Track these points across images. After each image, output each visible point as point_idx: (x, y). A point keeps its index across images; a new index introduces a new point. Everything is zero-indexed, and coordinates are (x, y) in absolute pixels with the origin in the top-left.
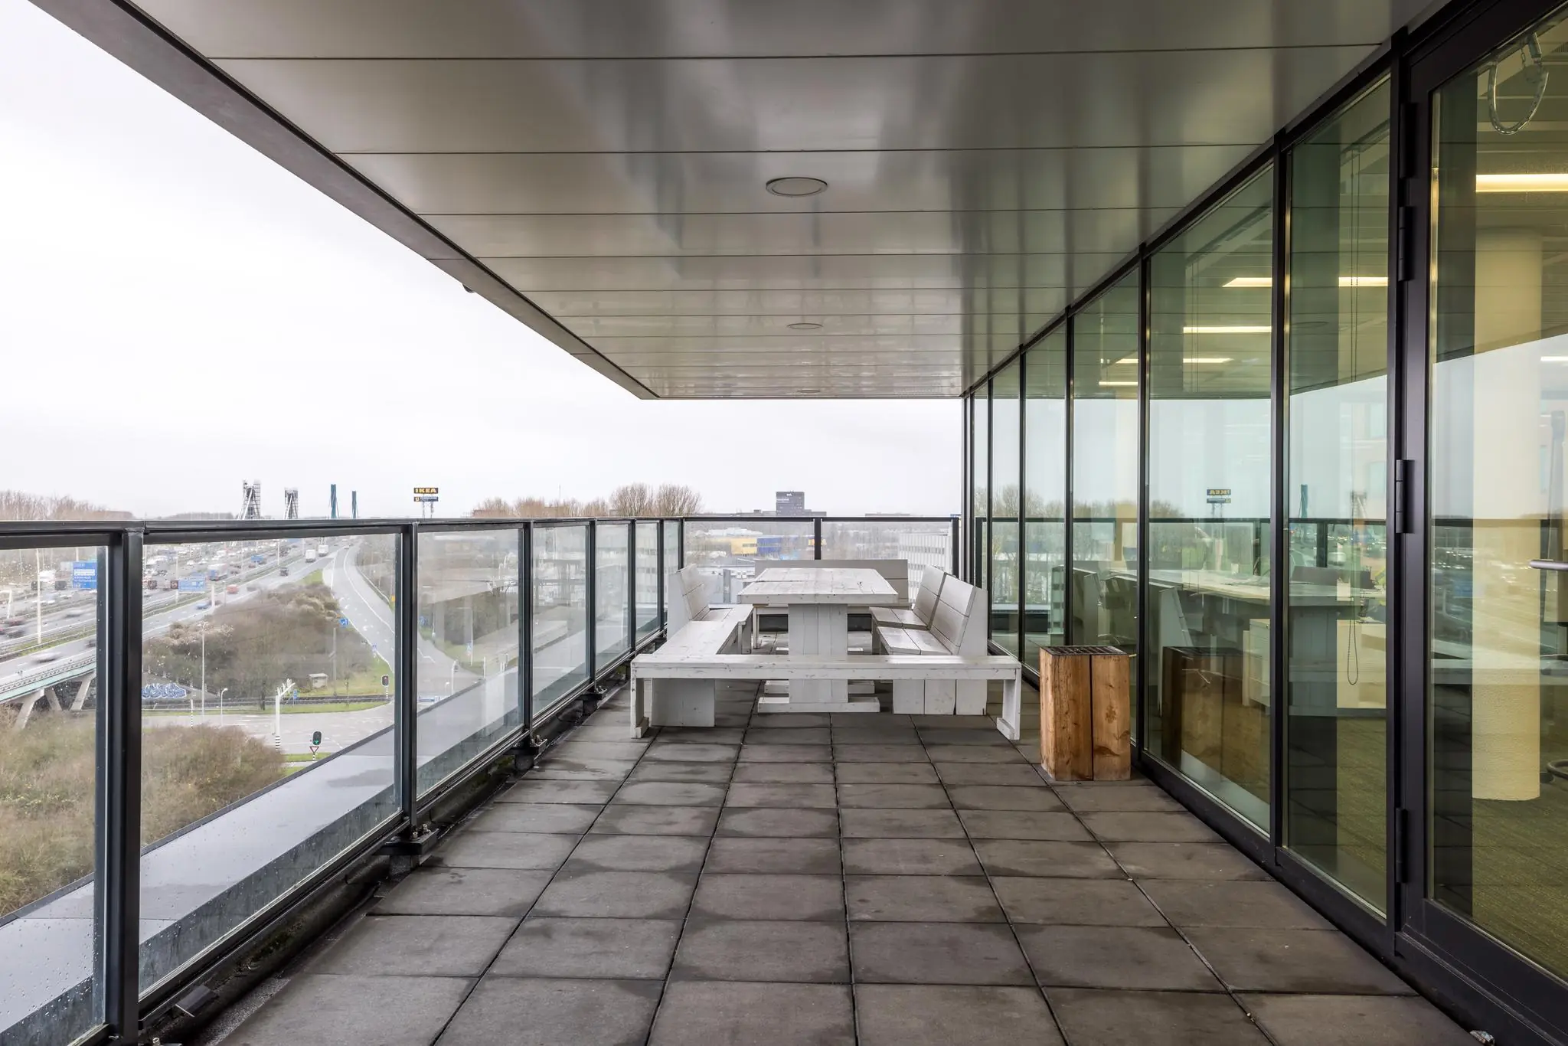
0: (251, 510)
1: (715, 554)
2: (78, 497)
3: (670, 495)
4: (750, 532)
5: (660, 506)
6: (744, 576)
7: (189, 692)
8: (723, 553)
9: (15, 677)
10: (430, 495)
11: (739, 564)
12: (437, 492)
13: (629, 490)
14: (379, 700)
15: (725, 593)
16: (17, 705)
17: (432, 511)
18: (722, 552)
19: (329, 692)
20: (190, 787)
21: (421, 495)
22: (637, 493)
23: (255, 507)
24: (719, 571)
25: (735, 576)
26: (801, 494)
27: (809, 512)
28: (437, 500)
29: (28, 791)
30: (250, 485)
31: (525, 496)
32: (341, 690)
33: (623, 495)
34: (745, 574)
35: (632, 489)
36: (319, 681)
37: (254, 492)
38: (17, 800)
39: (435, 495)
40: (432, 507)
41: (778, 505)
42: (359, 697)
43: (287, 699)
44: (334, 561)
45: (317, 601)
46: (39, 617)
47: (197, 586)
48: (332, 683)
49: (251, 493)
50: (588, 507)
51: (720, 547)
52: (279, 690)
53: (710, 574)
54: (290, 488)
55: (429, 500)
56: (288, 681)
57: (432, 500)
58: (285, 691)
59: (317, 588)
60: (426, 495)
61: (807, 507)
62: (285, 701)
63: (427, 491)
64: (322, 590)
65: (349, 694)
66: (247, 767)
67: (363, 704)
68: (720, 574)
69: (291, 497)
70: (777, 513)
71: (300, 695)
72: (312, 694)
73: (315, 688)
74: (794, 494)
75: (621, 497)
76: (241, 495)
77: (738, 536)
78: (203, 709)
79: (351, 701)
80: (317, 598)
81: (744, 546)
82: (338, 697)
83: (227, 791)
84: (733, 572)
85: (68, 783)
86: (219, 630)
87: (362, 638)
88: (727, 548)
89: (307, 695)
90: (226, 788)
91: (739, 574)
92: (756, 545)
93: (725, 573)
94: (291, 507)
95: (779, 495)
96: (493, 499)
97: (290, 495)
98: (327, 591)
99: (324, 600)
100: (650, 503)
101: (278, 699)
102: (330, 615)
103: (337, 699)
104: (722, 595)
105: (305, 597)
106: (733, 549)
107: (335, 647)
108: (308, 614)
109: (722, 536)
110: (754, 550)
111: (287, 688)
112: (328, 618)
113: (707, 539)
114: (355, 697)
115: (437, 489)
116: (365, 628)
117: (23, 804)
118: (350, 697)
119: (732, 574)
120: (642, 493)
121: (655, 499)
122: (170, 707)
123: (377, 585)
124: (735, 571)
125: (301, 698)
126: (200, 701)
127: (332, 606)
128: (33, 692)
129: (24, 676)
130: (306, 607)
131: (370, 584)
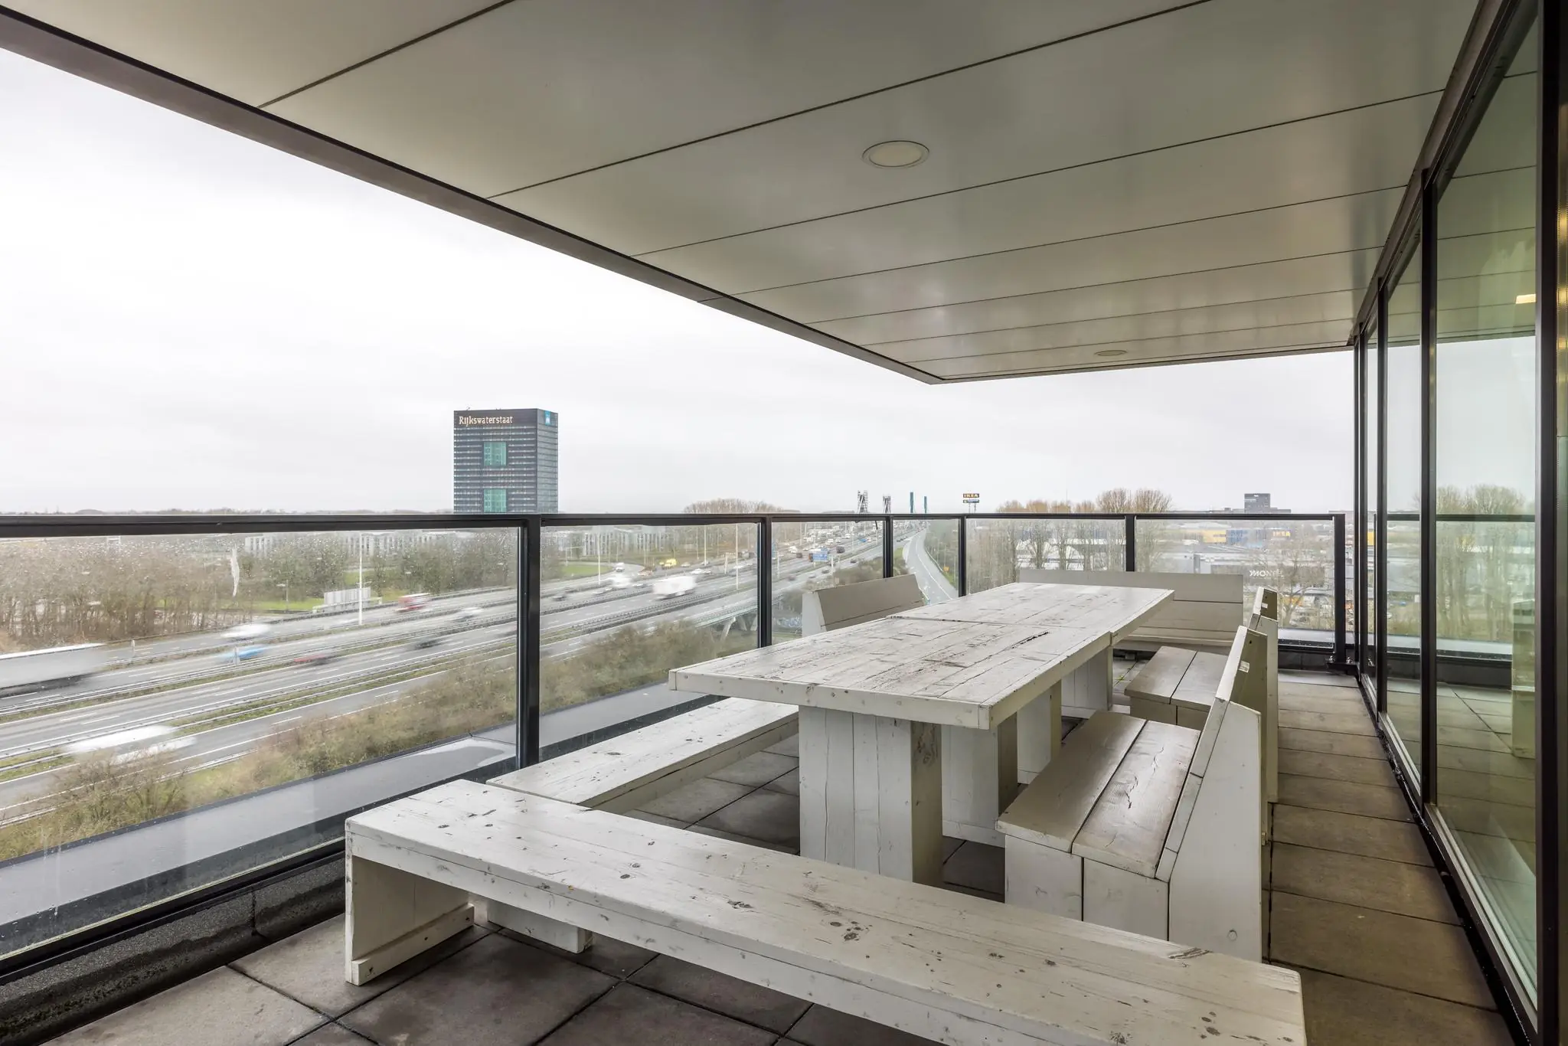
0: (862, 509)
1: (1188, 542)
2: (768, 502)
3: (1147, 496)
4: (1221, 525)
5: (1137, 504)
6: (1212, 560)
8: (1196, 542)
9: (720, 609)
10: (974, 498)
13: (1111, 493)
16: (720, 626)
17: (977, 507)
18: (1194, 541)
21: (968, 498)
22: (1118, 496)
23: (864, 506)
24: (1191, 555)
25: (1203, 560)
26: (1267, 496)
27: (1276, 509)
28: (978, 502)
30: (861, 493)
31: (1035, 499)
33: (1107, 497)
34: (1213, 558)
35: (1115, 493)
37: (864, 497)
39: (977, 497)
40: (974, 506)
41: (1246, 504)
44: (910, 542)
47: (824, 558)
49: (862, 498)
50: (1079, 507)
51: (1193, 537)
53: (1183, 558)
54: (886, 495)
55: (973, 500)
57: (975, 502)
60: (971, 498)
61: (1272, 506)
68: (1191, 557)
69: (887, 500)
70: (1245, 511)
74: (1261, 495)
75: (1105, 499)
76: (856, 500)
77: (1210, 529)
81: (1215, 536)
84: (1203, 556)
88: (1199, 537)
91: (1208, 558)
92: (1226, 537)
94: (887, 507)
95: (1247, 496)
96: (1011, 501)
99: (900, 568)
100: (1129, 503)
106: (1204, 538)
109: (1196, 528)
110: (1224, 539)
113: (1183, 531)
115: (978, 494)
116: (925, 588)
119: (1201, 558)
120: (1122, 495)
121: (1133, 500)
123: (936, 559)
124: (1205, 556)
127: (904, 572)
128: (731, 619)
129: (726, 608)
131: (931, 558)
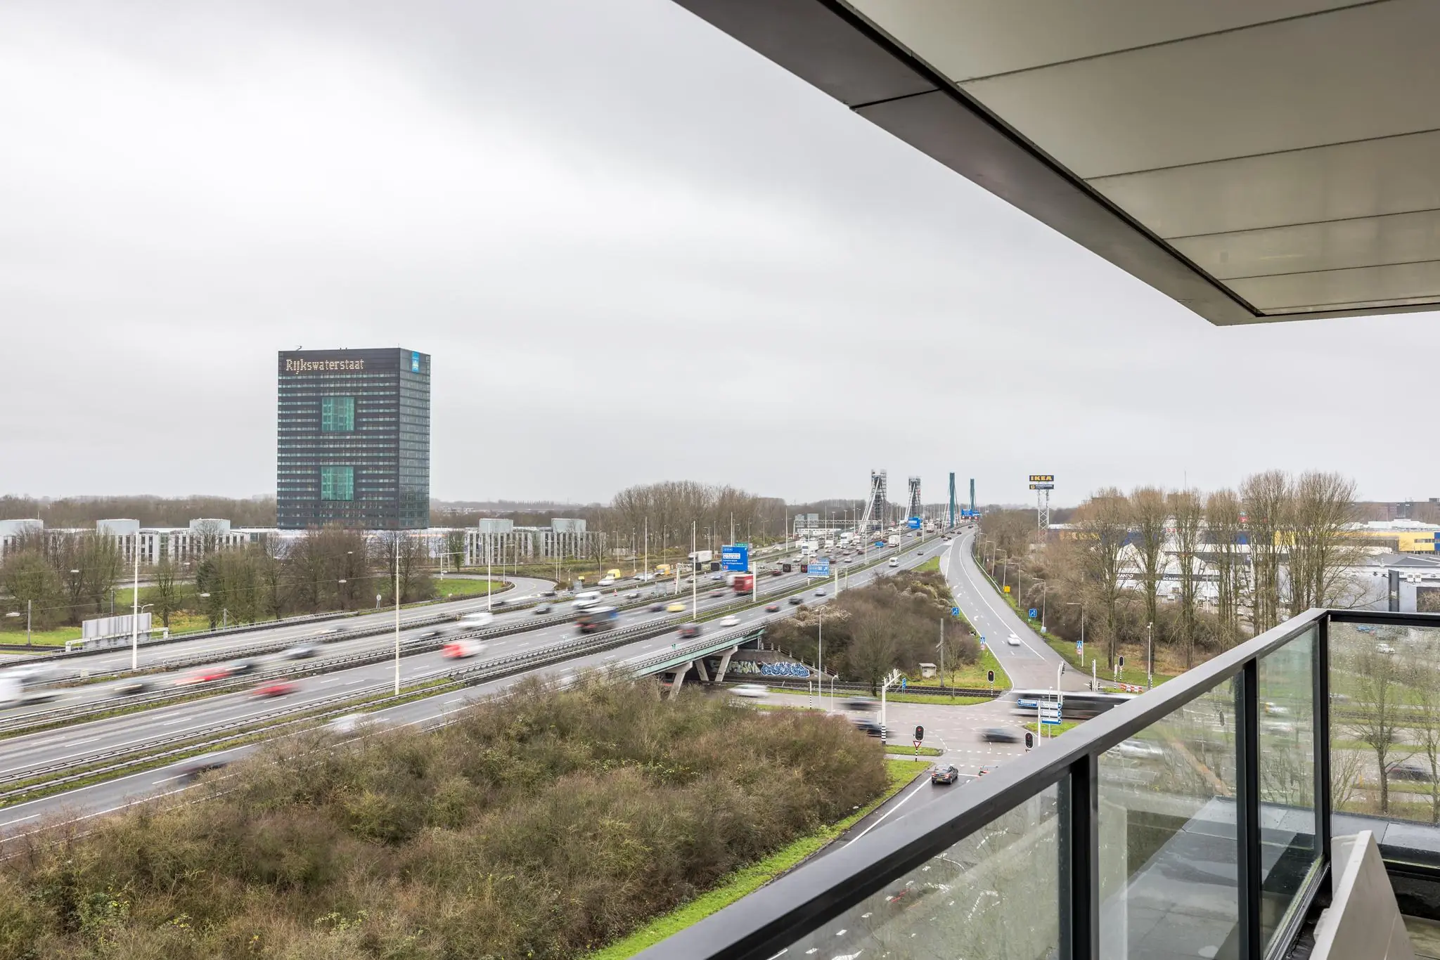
0: (878, 497)
1: (1377, 550)
2: (738, 487)
3: (1315, 484)
4: (1424, 525)
5: (1302, 495)
6: (1417, 580)
7: (811, 672)
8: (1388, 550)
9: (671, 648)
10: (1045, 483)
11: (1407, 563)
12: (1053, 480)
13: (1262, 478)
14: (985, 696)
15: (1391, 599)
16: (668, 676)
17: (1047, 500)
18: (1387, 548)
19: (937, 683)
20: (797, 773)
21: (1036, 483)
22: (1273, 481)
23: (882, 494)
28: (1052, 487)
29: (665, 760)
30: (877, 474)
31: (1143, 485)
32: (947, 682)
33: (1255, 484)
34: (1418, 577)
36: (928, 670)
37: (881, 480)
38: (656, 767)
39: (1050, 483)
40: (1047, 494)
42: (965, 690)
43: (897, 687)
44: (951, 548)
45: (930, 588)
46: (695, 595)
47: (823, 571)
48: (940, 674)
49: (878, 481)
50: (1212, 498)
51: (1379, 542)
52: (885, 680)
54: (914, 476)
55: (1045, 488)
56: (895, 671)
57: (1047, 488)
58: (891, 681)
59: (933, 577)
60: (1041, 483)
62: (891, 689)
63: (1043, 478)
64: (936, 578)
65: (955, 686)
66: (850, 759)
67: (968, 699)
68: (1384, 575)
69: (914, 484)
71: (909, 684)
72: (922, 684)
73: (925, 678)
75: (1252, 487)
76: (869, 483)
77: (1407, 530)
78: (820, 689)
79: (957, 695)
80: (932, 585)
81: (1416, 541)
82: (945, 689)
83: (831, 780)
84: (1403, 573)
85: (697, 756)
86: (838, 615)
87: (971, 628)
88: (1394, 544)
89: (916, 684)
90: (830, 777)
91: (1410, 576)
92: (1433, 541)
93: (1390, 574)
94: (914, 495)
96: (1107, 488)
97: (913, 483)
98: (941, 579)
99: (938, 588)
100: (1290, 491)
101: (884, 688)
102: (942, 603)
103: (943, 691)
104: (1387, 602)
105: (920, 585)
106: (1401, 545)
107: (942, 638)
108: (922, 601)
109: (1385, 530)
110: (1432, 547)
111: (894, 676)
112: (940, 606)
113: (1365, 533)
114: (961, 690)
115: (1052, 477)
116: (975, 618)
117: (659, 772)
118: (956, 690)
119: (1400, 576)
120: (1278, 481)
121: (1296, 487)
122: (794, 686)
123: (990, 574)
124: (1405, 572)
125: (910, 687)
126: (818, 682)
127: (945, 595)
128: (684, 664)
129: (677, 649)
130: (920, 594)
131: (983, 573)
